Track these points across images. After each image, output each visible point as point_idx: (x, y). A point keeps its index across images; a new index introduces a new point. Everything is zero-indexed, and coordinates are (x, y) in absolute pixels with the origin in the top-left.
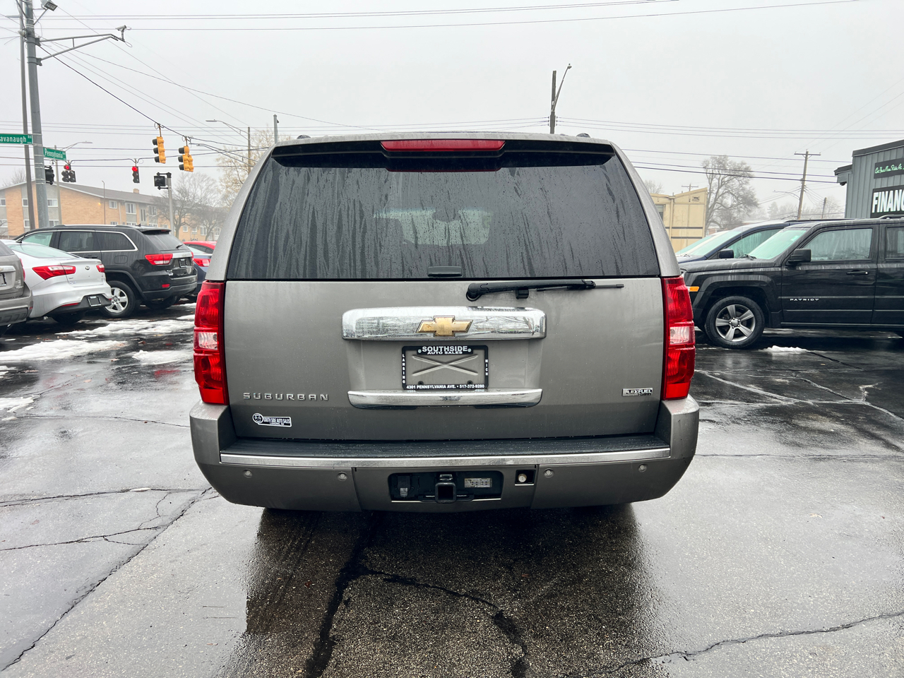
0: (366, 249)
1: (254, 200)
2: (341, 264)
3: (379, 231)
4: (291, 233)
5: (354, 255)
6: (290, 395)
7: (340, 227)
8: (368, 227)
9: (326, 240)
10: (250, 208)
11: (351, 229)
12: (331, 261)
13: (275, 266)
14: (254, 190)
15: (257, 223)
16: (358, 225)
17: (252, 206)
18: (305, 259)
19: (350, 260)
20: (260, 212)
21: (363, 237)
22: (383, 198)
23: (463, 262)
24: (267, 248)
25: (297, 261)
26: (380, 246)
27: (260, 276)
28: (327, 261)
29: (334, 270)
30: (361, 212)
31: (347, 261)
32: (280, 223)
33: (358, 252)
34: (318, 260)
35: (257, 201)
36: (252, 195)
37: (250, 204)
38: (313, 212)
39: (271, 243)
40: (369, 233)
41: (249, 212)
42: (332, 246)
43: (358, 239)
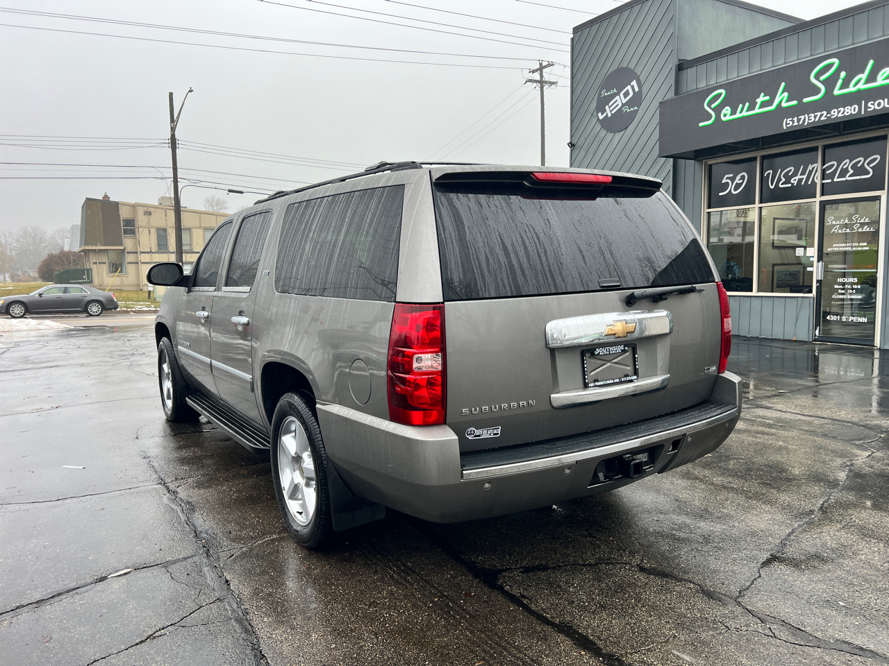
0: (552, 267)
1: (443, 224)
2: (538, 282)
3: (556, 251)
4: (488, 254)
5: (545, 272)
6: (504, 406)
7: (526, 248)
8: (547, 248)
9: (519, 261)
10: (442, 232)
11: (535, 250)
12: (529, 279)
13: (485, 286)
14: (437, 215)
15: (455, 246)
16: (538, 246)
17: (444, 230)
18: (508, 278)
19: (543, 277)
20: (453, 236)
21: (546, 256)
22: (547, 222)
23: (618, 275)
24: (473, 269)
25: (502, 280)
26: (561, 264)
27: (474, 295)
28: (526, 278)
29: (533, 286)
30: (537, 234)
31: (541, 278)
32: (476, 246)
33: (547, 269)
34: (519, 279)
35: (445, 225)
36: (438, 218)
37: (441, 228)
38: (499, 235)
39: (475, 264)
40: (549, 252)
41: (443, 235)
42: (525, 265)
43: (544, 259)
